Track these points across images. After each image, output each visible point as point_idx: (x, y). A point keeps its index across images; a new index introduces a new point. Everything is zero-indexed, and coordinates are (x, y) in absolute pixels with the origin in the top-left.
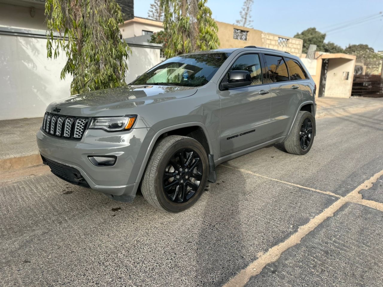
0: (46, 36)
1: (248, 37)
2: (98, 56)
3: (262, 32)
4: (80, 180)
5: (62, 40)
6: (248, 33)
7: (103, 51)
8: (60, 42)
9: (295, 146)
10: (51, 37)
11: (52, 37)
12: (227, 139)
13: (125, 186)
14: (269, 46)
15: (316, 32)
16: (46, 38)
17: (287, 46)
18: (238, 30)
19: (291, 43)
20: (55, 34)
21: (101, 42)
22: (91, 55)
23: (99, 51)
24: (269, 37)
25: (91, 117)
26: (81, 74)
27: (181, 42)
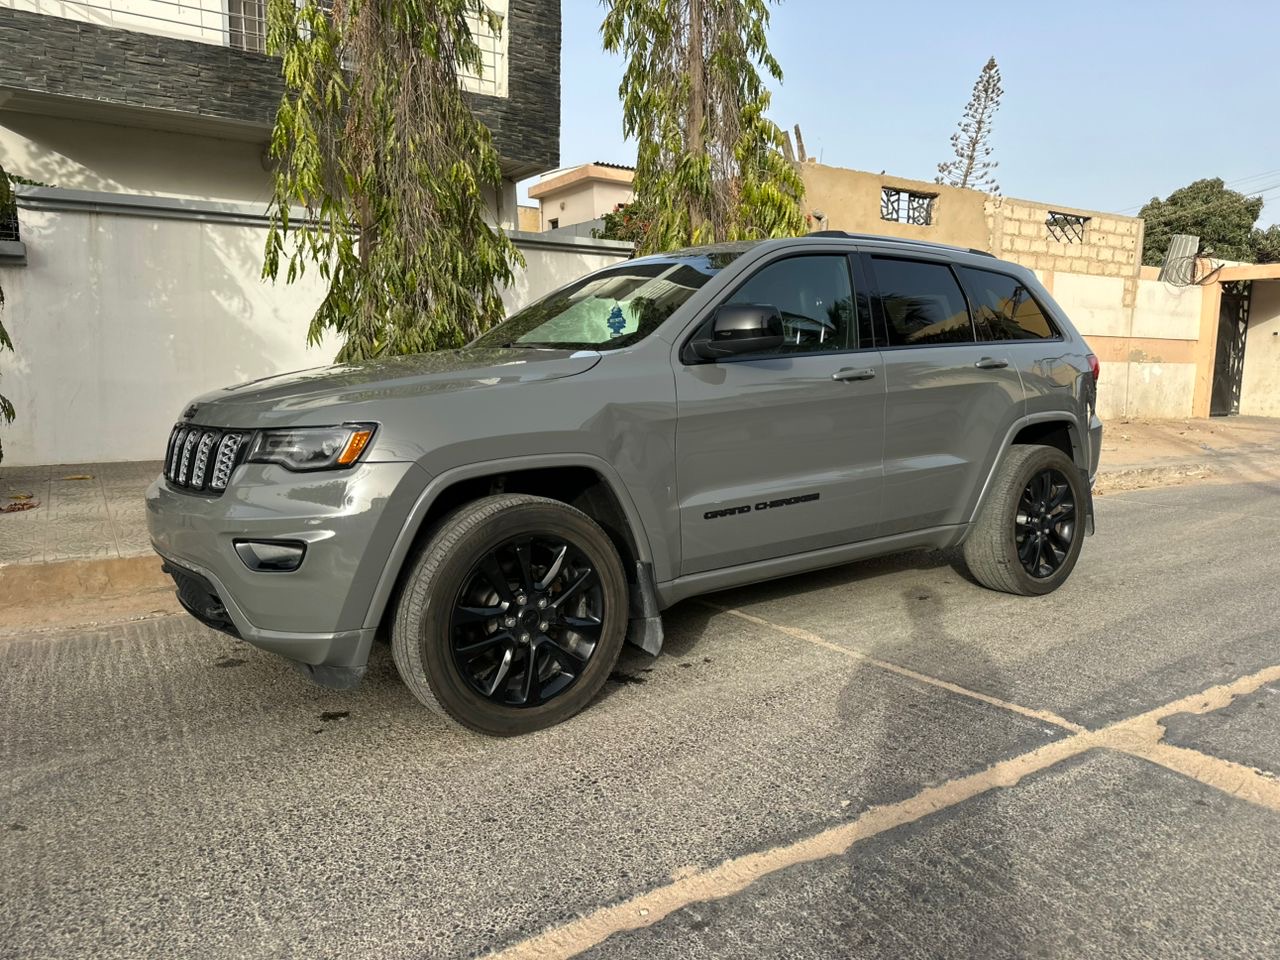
0: (267, 219)
1: (934, 214)
2: (412, 276)
4: (217, 614)
5: (315, 230)
6: (937, 200)
8: (310, 236)
9: (1000, 562)
10: (281, 224)
11: (285, 222)
12: (706, 516)
13: (331, 636)
15: (1222, 193)
16: (267, 226)
17: (1085, 240)
18: (898, 192)
19: (1099, 231)
20: (297, 211)
21: (424, 235)
23: (418, 260)
24: (1012, 211)
25: (255, 429)
26: (363, 330)
27: (679, 232)
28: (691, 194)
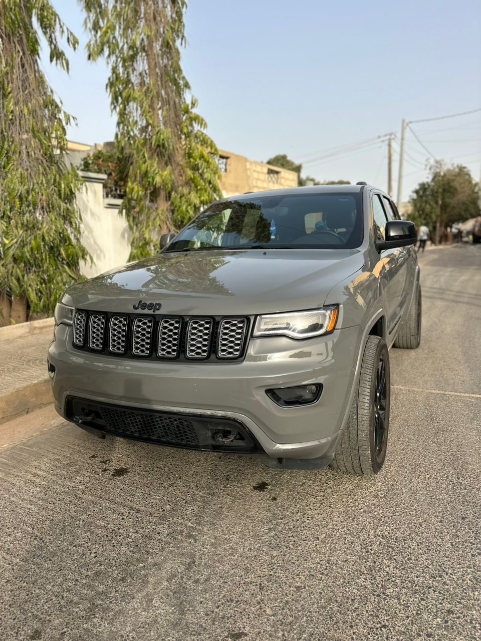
1: (228, 167)
2: (33, 196)
3: (246, 160)
4: (232, 441)
6: (229, 160)
7: (43, 186)
9: (413, 335)
12: (389, 334)
13: (329, 439)
14: (256, 183)
17: (279, 182)
19: (284, 178)
21: (39, 169)
22: (21, 194)
23: (36, 186)
24: (256, 167)
27: (159, 171)
28: (161, 151)
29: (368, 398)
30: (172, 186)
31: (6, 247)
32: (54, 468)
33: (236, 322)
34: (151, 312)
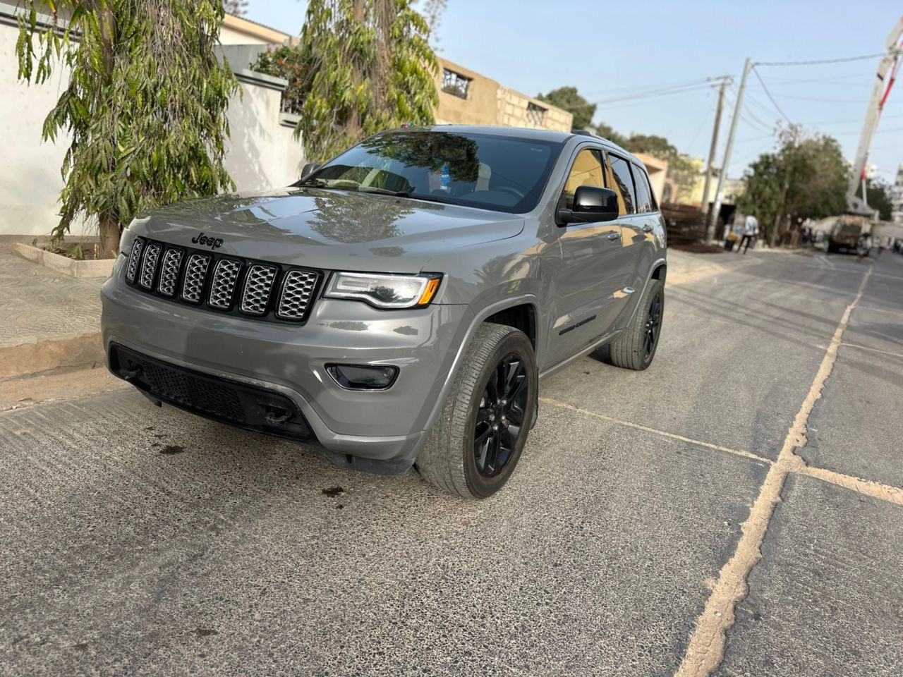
0: (15, 18)
1: (469, 93)
2: (163, 94)
3: (497, 86)
4: (282, 422)
5: (61, 37)
6: (472, 83)
7: (178, 81)
8: (56, 41)
9: (635, 351)
10: (30, 26)
11: (34, 26)
12: (561, 333)
14: (509, 119)
15: (577, 98)
16: (16, 26)
17: (543, 123)
18: (451, 72)
19: (551, 119)
20: (42, 18)
21: (175, 59)
22: (146, 88)
23: (168, 80)
24: (511, 98)
25: (329, 270)
26: (107, 135)
27: (351, 84)
28: (359, 56)
29: (469, 398)
30: (367, 107)
31: (120, 157)
32: (96, 432)
33: (307, 276)
34: (209, 248)
